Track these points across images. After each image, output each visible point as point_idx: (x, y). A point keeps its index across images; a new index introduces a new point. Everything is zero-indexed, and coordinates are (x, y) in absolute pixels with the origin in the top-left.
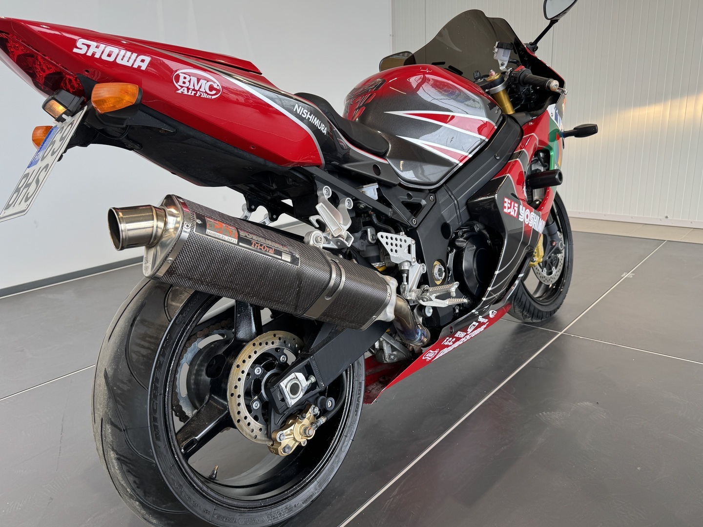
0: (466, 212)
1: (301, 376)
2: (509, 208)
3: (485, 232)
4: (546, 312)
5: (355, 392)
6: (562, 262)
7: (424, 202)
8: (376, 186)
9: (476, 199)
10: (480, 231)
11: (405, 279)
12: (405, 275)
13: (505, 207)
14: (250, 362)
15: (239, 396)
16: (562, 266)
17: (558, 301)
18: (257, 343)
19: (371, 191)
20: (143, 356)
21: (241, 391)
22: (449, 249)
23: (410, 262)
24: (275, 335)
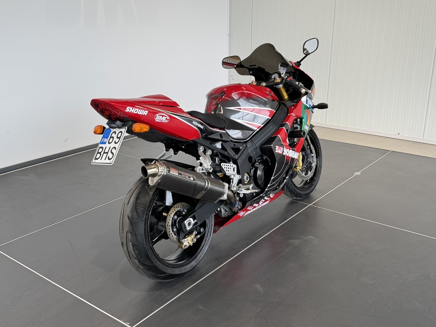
0: (260, 151)
1: (192, 219)
2: (278, 150)
3: (268, 159)
4: (304, 194)
5: (210, 227)
6: (315, 168)
7: (241, 148)
8: (221, 143)
9: (264, 146)
10: (266, 159)
11: (232, 182)
12: (232, 180)
13: (276, 150)
14: (173, 214)
15: (170, 226)
16: (314, 170)
17: (311, 189)
18: (175, 207)
19: (219, 145)
20: (142, 210)
21: (170, 224)
22: (252, 167)
23: (234, 175)
24: (181, 204)
